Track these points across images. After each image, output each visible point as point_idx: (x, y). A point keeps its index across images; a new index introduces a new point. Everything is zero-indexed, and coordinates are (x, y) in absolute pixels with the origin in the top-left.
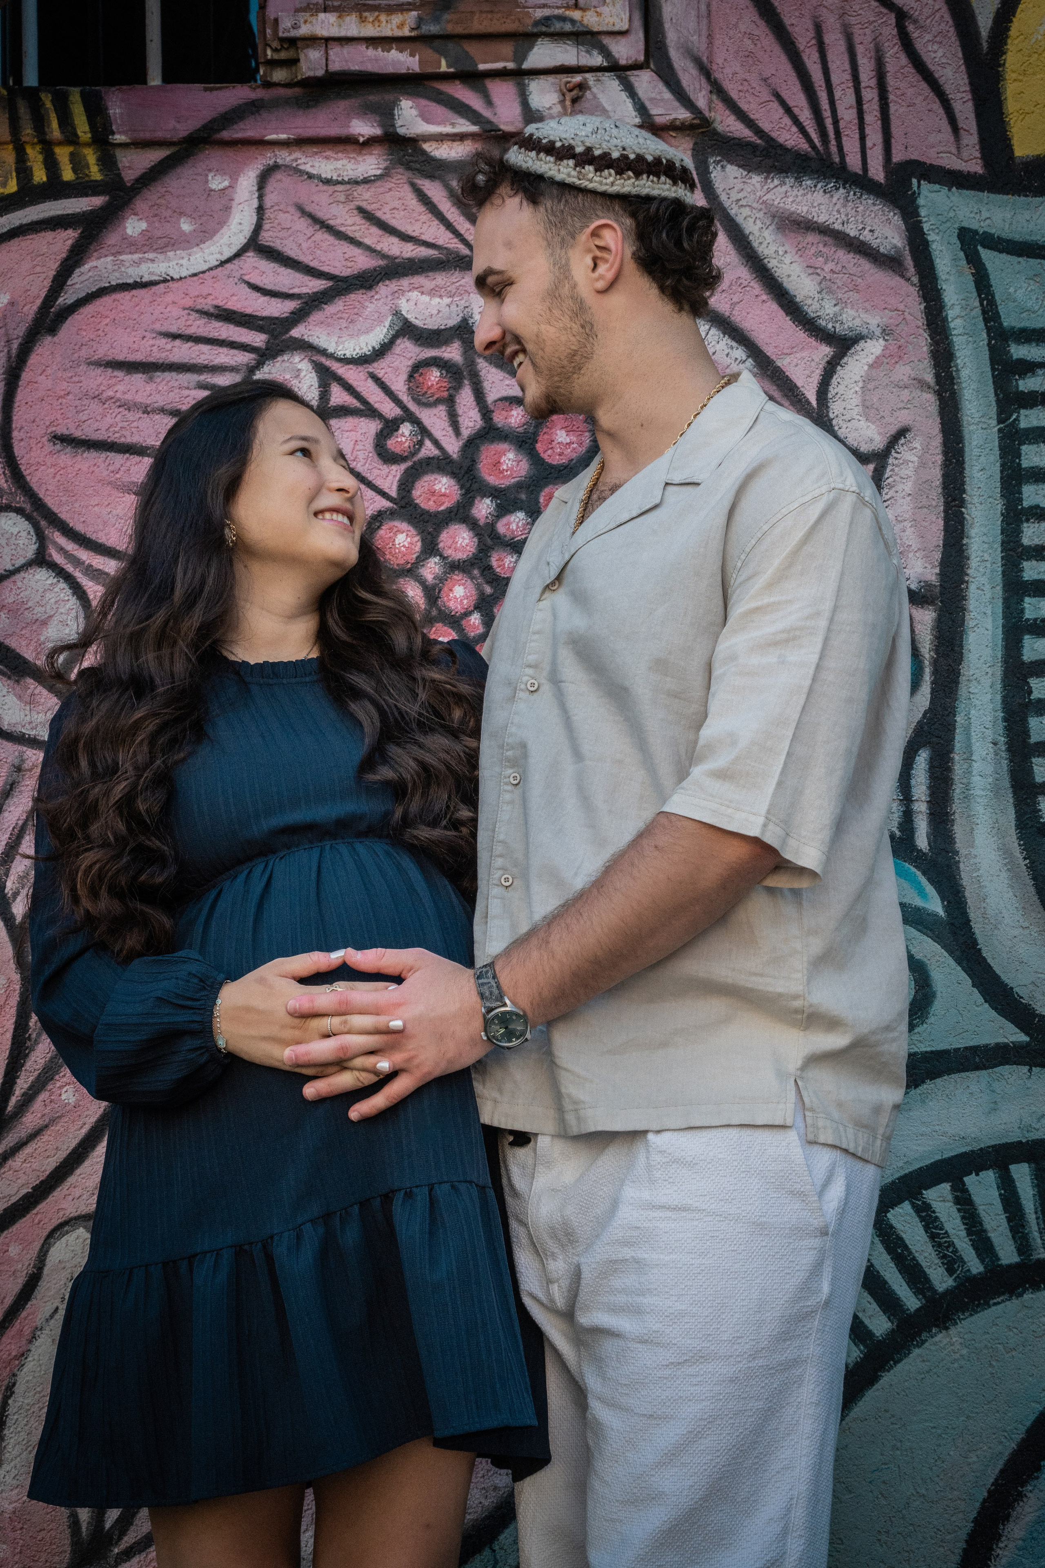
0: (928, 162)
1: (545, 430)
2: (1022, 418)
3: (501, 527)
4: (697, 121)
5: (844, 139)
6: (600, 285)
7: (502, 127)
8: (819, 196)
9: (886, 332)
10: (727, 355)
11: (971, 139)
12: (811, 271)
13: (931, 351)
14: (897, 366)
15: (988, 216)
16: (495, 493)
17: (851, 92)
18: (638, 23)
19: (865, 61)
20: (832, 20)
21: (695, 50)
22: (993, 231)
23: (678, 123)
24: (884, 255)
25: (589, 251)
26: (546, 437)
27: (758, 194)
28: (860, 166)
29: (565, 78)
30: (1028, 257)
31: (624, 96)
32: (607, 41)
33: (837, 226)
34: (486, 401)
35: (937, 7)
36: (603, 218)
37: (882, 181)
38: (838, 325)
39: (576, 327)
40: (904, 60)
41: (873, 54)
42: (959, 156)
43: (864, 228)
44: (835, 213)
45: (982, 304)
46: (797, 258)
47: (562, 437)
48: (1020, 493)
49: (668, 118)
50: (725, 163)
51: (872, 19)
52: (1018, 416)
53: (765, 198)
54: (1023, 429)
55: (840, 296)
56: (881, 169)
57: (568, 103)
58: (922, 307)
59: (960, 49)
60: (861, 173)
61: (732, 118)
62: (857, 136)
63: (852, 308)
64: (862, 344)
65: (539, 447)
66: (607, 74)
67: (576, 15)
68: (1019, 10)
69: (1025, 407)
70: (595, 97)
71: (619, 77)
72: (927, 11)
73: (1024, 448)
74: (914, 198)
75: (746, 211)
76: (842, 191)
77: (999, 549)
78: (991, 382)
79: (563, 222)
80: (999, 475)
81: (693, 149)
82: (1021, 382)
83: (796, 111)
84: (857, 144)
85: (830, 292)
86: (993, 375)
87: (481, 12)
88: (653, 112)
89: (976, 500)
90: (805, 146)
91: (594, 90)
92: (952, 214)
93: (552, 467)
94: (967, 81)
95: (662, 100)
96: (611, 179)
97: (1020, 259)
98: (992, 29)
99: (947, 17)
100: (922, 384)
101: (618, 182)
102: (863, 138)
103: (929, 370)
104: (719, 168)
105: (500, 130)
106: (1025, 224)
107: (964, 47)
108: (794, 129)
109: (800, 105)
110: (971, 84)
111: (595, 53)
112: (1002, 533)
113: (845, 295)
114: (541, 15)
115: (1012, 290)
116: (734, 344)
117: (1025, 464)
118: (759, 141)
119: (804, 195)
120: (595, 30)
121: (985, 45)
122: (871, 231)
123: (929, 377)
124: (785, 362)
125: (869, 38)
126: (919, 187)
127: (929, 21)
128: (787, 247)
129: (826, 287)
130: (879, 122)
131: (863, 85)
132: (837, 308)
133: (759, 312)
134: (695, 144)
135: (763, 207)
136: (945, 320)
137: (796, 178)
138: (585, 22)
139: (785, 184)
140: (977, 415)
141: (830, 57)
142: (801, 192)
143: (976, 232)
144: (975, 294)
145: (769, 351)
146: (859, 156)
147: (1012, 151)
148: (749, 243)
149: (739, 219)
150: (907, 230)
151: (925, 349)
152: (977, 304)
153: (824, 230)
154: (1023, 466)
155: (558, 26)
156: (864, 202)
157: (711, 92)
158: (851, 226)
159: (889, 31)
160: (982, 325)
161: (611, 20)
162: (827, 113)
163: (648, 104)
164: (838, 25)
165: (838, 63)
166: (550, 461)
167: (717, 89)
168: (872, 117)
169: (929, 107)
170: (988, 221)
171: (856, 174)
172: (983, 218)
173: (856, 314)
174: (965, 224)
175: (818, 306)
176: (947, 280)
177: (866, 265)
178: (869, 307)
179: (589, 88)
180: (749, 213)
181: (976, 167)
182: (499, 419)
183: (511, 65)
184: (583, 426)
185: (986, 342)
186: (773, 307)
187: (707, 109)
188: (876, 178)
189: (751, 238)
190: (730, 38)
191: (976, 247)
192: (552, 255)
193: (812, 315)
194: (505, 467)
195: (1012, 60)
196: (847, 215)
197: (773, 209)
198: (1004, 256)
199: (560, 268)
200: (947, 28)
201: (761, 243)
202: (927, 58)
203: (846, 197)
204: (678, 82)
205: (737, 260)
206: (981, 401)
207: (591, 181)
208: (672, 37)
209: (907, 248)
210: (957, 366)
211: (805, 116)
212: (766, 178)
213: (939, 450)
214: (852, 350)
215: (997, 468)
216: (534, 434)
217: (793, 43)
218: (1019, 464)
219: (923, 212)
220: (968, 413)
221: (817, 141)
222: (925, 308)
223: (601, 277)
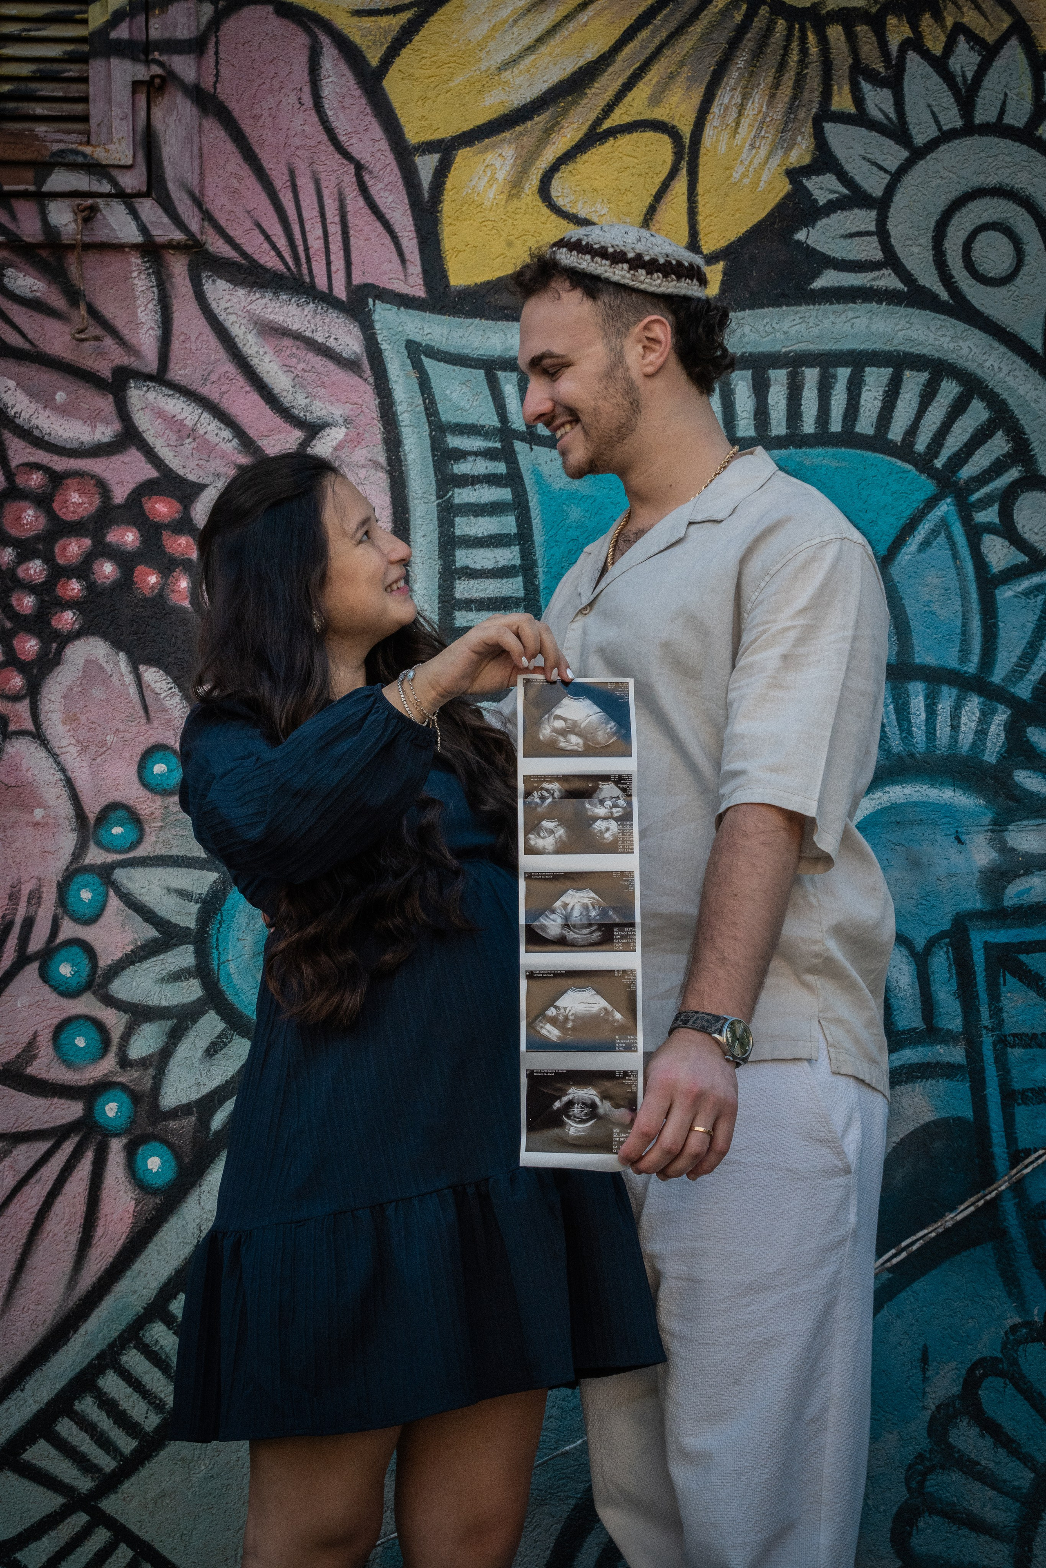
0: (382, 286)
1: (61, 491)
2: (456, 495)
3: (21, 572)
4: (190, 242)
5: (314, 263)
6: (650, 370)
7: (25, 238)
8: (293, 309)
9: (347, 422)
10: (217, 435)
11: (415, 268)
12: (286, 369)
13: (384, 438)
14: (357, 449)
15: (429, 331)
16: (16, 543)
17: (319, 225)
18: (141, 159)
19: (330, 201)
20: (303, 167)
21: (189, 185)
22: (433, 344)
23: (174, 243)
24: (346, 359)
25: (640, 341)
26: (61, 497)
27: (242, 305)
28: (327, 286)
29: (78, 201)
30: (461, 366)
31: (129, 218)
32: (114, 172)
33: (308, 334)
34: (9, 466)
35: (387, 162)
36: (652, 314)
37: (345, 299)
38: (308, 414)
39: (626, 404)
40: (361, 202)
41: (336, 196)
42: (406, 282)
43: (329, 336)
44: (306, 323)
45: (424, 403)
46: (274, 358)
47: (75, 498)
48: (454, 556)
49: (166, 238)
50: (215, 278)
51: (336, 168)
52: (453, 494)
53: (248, 308)
54: (458, 504)
55: (310, 390)
56: (344, 289)
57: (79, 221)
58: (377, 402)
59: (406, 196)
60: (327, 291)
61: (221, 241)
62: (324, 262)
63: (320, 401)
64: (328, 430)
65: (56, 506)
66: (115, 200)
67: (88, 150)
68: (453, 168)
69: (458, 486)
70: (104, 218)
71: (125, 203)
72: (380, 165)
73: (457, 520)
74: (370, 314)
75: (232, 318)
76: (311, 305)
77: (437, 601)
78: (431, 465)
79: (620, 315)
80: (437, 541)
81: (189, 265)
82: (455, 467)
83: (274, 239)
84: (324, 268)
85: (302, 386)
86: (433, 460)
87: (5, 143)
88: (154, 233)
89: (418, 560)
90: (281, 267)
91: (104, 212)
92: (400, 329)
93: (66, 522)
94: (412, 223)
95: (161, 223)
96: (659, 281)
97: (455, 368)
98: (432, 182)
99: (396, 171)
100: (376, 465)
101: (664, 284)
102: (329, 263)
103: (382, 454)
104: (210, 281)
105: (23, 241)
106: (459, 340)
107: (409, 195)
108: (273, 253)
109: (278, 234)
110: (415, 225)
111: (104, 182)
112: (439, 588)
113: (315, 390)
114: (57, 148)
115: (448, 392)
116: (223, 426)
117: (458, 532)
118: (243, 262)
119: (280, 307)
120: (104, 163)
121: (426, 195)
122: (335, 339)
123: (382, 459)
124: (265, 443)
125: (333, 184)
126: (374, 305)
127: (381, 172)
128: (267, 349)
129: (298, 382)
130: (342, 252)
131: (328, 221)
132: (308, 400)
133: (242, 401)
134: (190, 261)
135: (247, 314)
136: (395, 414)
137: (274, 293)
138: (95, 156)
139: (265, 297)
140: (420, 492)
141: (302, 197)
142: (278, 304)
143: (420, 344)
144: (420, 394)
145: (252, 433)
146: (325, 278)
147: (448, 282)
148: (235, 344)
149: (227, 324)
150: (365, 340)
151: (379, 436)
152: (421, 401)
153: (297, 337)
154: (457, 534)
155: (71, 158)
156: (330, 315)
157: (203, 219)
158: (319, 334)
159: (349, 179)
160: (424, 419)
161: (118, 156)
162: (299, 242)
163: (149, 226)
164: (308, 172)
165: (308, 201)
166: (64, 518)
167: (208, 217)
168: (336, 246)
169: (382, 242)
170: (429, 336)
171: (323, 293)
172: (425, 333)
173: (323, 406)
174: (411, 337)
175: (292, 398)
176: (397, 382)
177: (332, 366)
178: (333, 400)
179: (100, 211)
180: (235, 319)
181: (420, 292)
182: (20, 481)
183: (32, 188)
184: (93, 490)
185: (427, 433)
186: (255, 397)
187: (199, 233)
188: (339, 296)
189: (237, 339)
190: (219, 177)
191: (419, 356)
192: (609, 342)
193: (288, 405)
194: (25, 522)
195: (448, 207)
196: (316, 325)
197: (255, 318)
198: (442, 364)
199: (615, 355)
200: (396, 179)
201: (245, 345)
202: (380, 202)
203: (315, 311)
204: (175, 210)
205: (225, 358)
206: (424, 481)
207: (642, 282)
208: (170, 173)
209: (365, 354)
210: (404, 451)
211: (282, 243)
212: (249, 292)
213: (390, 519)
214: (320, 435)
215: (436, 535)
216: (51, 494)
217: (271, 184)
218: (453, 533)
219: (377, 326)
220: (413, 489)
221: (291, 263)
222: (379, 403)
223: (651, 363)
